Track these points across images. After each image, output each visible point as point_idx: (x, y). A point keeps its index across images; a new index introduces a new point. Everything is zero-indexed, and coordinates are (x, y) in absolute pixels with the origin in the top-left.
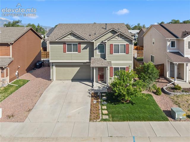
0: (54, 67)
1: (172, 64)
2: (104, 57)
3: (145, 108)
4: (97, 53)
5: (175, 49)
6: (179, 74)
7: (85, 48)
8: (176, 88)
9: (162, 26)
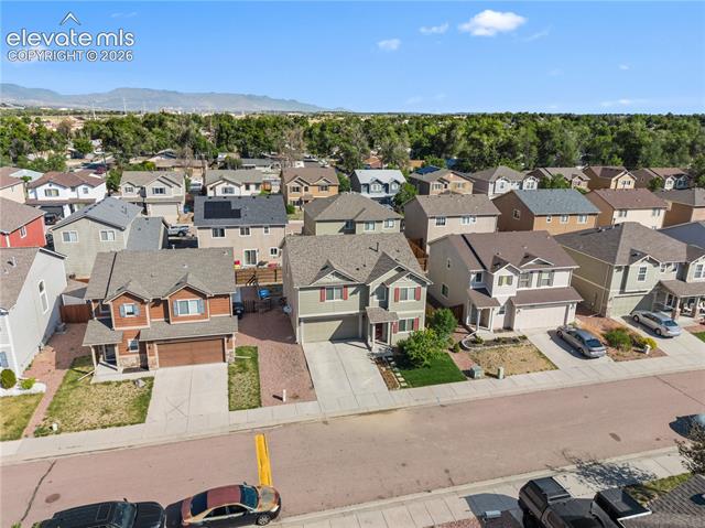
0: (302, 323)
1: (475, 310)
2: (384, 305)
3: (443, 370)
4: (374, 301)
5: (480, 285)
6: (482, 318)
7: (354, 293)
8: (476, 342)
9: (465, 238)
